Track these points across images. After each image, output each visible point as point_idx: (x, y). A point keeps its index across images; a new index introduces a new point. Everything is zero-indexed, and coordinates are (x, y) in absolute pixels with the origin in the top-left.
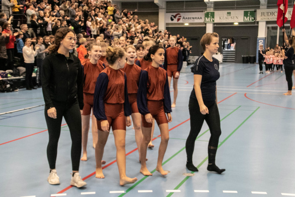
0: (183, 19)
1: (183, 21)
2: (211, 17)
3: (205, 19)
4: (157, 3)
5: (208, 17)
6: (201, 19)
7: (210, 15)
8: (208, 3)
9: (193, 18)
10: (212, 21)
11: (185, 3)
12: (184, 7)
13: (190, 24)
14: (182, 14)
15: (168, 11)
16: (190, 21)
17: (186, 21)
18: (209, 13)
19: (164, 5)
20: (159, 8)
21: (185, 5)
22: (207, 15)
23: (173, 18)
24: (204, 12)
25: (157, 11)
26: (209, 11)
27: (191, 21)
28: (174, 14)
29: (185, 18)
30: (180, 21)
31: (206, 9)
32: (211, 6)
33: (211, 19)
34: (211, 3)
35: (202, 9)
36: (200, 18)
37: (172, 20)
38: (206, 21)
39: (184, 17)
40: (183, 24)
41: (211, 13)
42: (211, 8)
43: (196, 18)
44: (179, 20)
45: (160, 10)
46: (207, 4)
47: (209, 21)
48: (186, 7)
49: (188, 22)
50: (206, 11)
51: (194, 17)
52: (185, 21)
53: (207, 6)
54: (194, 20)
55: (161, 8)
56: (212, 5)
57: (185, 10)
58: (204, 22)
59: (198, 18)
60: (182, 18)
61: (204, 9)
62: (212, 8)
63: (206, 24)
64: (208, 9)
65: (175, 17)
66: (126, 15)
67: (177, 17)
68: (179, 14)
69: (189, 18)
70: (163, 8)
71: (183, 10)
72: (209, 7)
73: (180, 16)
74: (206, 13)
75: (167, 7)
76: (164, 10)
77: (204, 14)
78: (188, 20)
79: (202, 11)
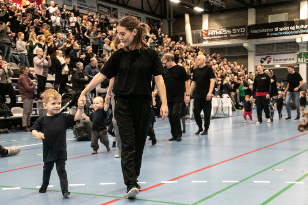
0: (274, 61)
1: (273, 63)
2: (305, 57)
3: (298, 60)
4: (246, 47)
5: (301, 58)
6: (294, 60)
7: (303, 56)
8: (301, 44)
9: (284, 59)
10: (305, 61)
11: (275, 45)
12: (275, 49)
13: (281, 65)
14: (273, 57)
15: (257, 54)
16: (281, 62)
17: (278, 63)
18: (302, 53)
19: (253, 49)
20: (248, 51)
21: (275, 47)
22: (300, 56)
23: (263, 60)
24: (297, 53)
25: (246, 54)
26: (301, 51)
27: (283, 63)
28: (264, 57)
29: (276, 60)
30: (271, 63)
31: (299, 50)
32: (304, 46)
33: (305, 60)
34: (305, 43)
35: (294, 50)
36: (292, 59)
37: (262, 62)
38: (299, 62)
39: (274, 59)
40: (273, 66)
41: (304, 53)
42: (304, 49)
43: (287, 59)
44: (269, 62)
45: (249, 54)
46: (299, 44)
47: (302, 61)
48: (276, 49)
49: (279, 64)
50: (299, 51)
51: (286, 58)
52: (276, 63)
53: (300, 47)
54: (286, 61)
55: (250, 51)
56: (306, 46)
57: (276, 52)
58: (297, 63)
59: (290, 59)
60: (272, 60)
61: (296, 50)
62: (306, 48)
63: (298, 65)
64: (300, 50)
65: (265, 59)
66: (215, 58)
67: (267, 60)
68: (270, 56)
69: (280, 60)
70: (253, 52)
71: (274, 52)
72: (301, 48)
73: (271, 59)
74: (298, 54)
75: (256, 50)
76: (254, 53)
77: (297, 55)
78: (279, 62)
79: (295, 52)
